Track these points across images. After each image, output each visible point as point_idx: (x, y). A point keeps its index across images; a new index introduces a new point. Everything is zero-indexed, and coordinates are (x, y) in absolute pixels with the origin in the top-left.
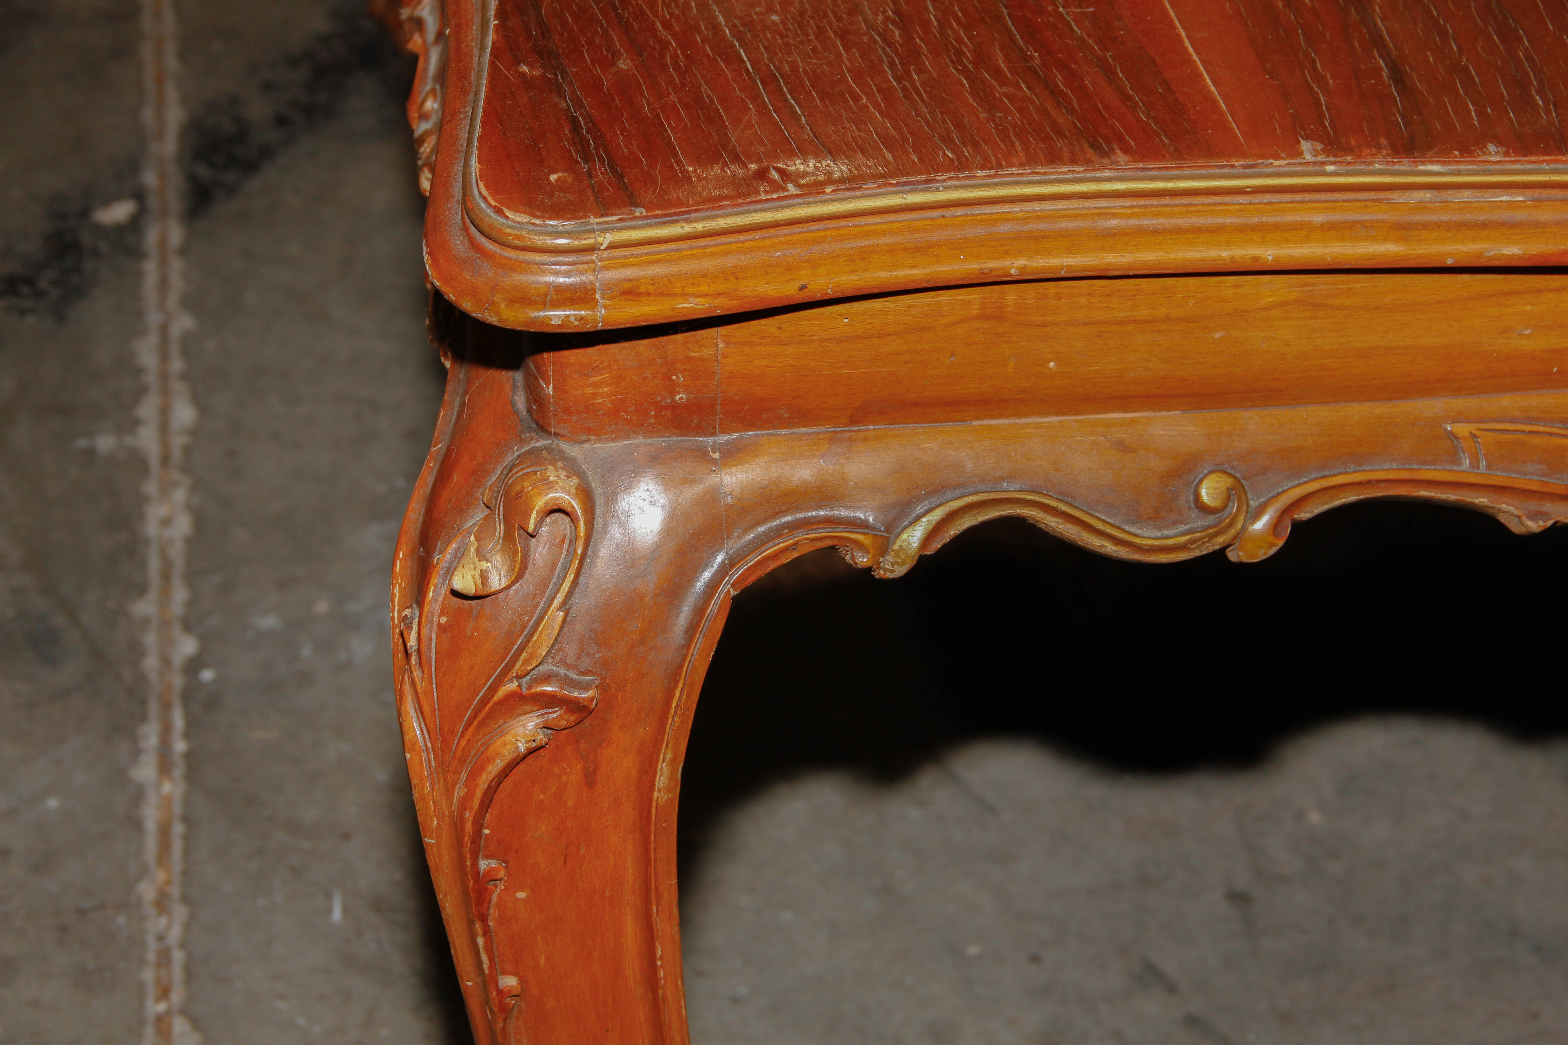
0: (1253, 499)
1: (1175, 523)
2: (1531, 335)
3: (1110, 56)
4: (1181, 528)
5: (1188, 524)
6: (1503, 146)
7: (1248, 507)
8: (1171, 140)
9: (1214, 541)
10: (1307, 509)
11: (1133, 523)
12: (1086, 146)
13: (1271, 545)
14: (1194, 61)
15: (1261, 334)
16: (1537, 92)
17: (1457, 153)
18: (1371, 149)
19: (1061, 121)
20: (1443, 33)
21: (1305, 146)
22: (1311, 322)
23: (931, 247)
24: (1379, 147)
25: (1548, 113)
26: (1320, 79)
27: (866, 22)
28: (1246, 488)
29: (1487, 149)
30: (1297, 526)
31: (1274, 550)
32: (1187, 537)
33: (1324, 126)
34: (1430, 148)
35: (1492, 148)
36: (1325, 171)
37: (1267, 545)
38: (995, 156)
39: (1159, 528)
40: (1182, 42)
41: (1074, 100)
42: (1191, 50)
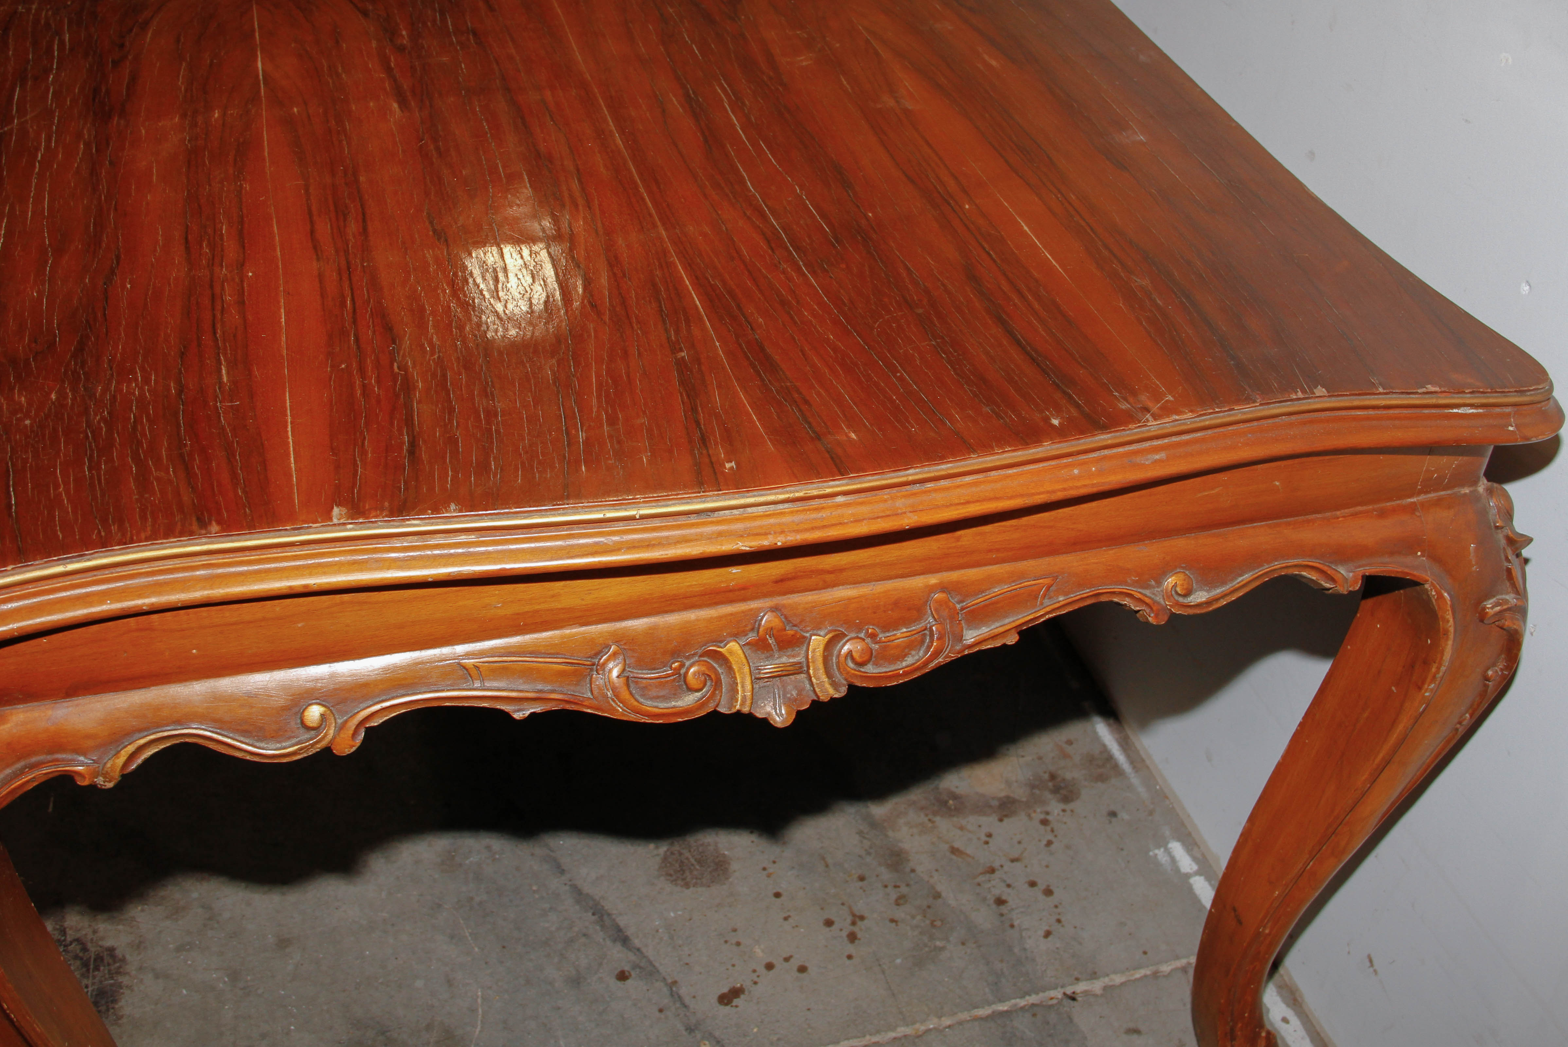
0: (339, 718)
1: (289, 738)
2: (502, 606)
3: (237, 441)
4: (294, 741)
5: (299, 737)
6: (459, 504)
7: (336, 724)
8: (251, 512)
9: (315, 747)
10: (375, 720)
11: (262, 741)
12: (194, 519)
13: (352, 746)
14: (289, 443)
15: (329, 621)
16: (495, 458)
17: (430, 511)
18: (377, 511)
19: (185, 498)
20: (451, 411)
21: (336, 511)
22: (359, 612)
23: (88, 596)
24: (382, 509)
25: (495, 476)
26: (364, 453)
27: (87, 422)
28: (334, 712)
29: (449, 507)
30: (369, 730)
31: (354, 749)
32: (296, 747)
33: (353, 493)
34: (413, 509)
35: (453, 506)
36: (347, 529)
37: (349, 746)
38: (131, 532)
39: (280, 742)
40: (287, 427)
41: (200, 480)
42: (290, 433)
